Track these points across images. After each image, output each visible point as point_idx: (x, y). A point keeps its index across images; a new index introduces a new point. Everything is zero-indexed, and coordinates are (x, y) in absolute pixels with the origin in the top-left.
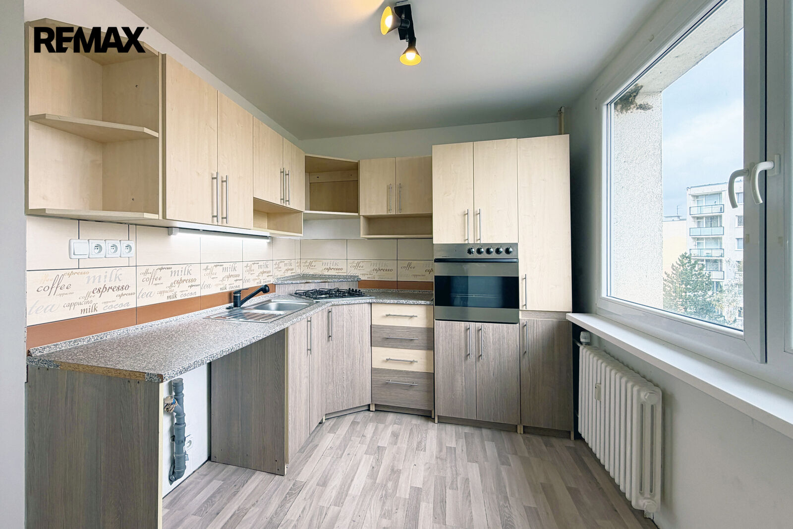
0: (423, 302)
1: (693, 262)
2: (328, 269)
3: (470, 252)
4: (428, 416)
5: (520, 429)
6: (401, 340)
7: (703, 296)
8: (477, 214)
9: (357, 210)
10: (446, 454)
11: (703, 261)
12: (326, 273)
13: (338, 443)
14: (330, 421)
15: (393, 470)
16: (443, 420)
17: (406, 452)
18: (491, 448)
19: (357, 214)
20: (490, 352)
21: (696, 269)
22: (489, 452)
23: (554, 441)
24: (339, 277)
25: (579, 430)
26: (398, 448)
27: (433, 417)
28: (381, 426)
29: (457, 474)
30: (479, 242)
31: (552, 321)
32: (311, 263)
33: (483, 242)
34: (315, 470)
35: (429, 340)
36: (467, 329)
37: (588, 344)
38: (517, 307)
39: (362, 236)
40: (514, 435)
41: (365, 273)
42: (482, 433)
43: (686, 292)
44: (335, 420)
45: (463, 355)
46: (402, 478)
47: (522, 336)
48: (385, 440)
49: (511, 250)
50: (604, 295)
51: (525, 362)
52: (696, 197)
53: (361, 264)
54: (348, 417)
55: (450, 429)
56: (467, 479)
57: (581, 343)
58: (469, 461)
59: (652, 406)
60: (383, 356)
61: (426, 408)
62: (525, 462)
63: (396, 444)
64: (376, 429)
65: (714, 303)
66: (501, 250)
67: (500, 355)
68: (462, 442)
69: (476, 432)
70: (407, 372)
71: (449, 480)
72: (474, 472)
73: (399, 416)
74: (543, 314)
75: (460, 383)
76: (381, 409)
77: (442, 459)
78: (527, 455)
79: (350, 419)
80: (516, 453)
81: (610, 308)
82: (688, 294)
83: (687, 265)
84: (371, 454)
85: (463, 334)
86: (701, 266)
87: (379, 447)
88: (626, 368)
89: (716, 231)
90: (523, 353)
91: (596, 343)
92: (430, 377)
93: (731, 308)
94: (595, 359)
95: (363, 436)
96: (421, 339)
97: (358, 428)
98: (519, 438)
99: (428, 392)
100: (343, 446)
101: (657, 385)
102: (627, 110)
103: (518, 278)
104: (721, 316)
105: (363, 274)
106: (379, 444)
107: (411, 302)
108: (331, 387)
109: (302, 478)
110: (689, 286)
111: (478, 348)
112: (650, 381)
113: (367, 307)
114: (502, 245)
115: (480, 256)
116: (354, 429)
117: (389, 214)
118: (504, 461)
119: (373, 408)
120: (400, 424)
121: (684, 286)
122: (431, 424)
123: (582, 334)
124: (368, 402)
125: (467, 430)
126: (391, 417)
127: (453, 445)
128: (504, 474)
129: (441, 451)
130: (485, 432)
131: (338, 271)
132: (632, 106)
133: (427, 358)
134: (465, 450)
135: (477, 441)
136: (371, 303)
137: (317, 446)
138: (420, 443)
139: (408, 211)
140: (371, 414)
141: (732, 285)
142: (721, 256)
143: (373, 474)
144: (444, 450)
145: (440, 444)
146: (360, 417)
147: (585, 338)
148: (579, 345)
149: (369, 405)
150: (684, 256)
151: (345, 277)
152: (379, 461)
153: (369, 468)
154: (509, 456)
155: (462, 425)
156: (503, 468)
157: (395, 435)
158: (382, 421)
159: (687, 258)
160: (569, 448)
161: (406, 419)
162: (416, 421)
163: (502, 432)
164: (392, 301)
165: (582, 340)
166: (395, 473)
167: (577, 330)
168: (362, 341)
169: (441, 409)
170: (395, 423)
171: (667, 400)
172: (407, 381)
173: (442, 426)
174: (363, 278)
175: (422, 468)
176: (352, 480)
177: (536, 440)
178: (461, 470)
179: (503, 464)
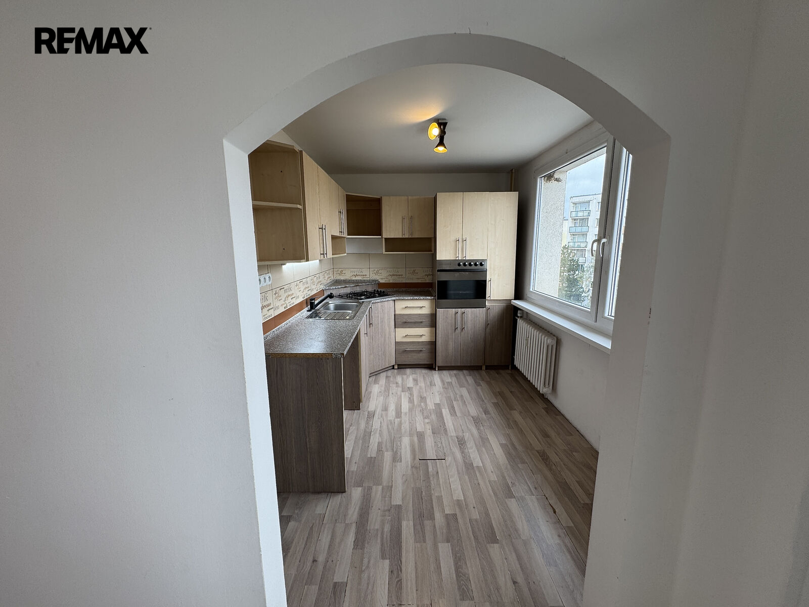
0: (429, 298)
1: (569, 251)
2: (355, 276)
3: (459, 265)
4: (431, 367)
5: (484, 368)
6: (415, 323)
7: (573, 275)
8: (464, 240)
9: (380, 234)
10: (447, 386)
11: (575, 250)
12: (354, 278)
13: (383, 389)
14: (372, 378)
15: (421, 397)
16: (441, 368)
17: (425, 387)
18: (470, 380)
19: (380, 237)
20: (469, 326)
21: (571, 256)
22: (470, 382)
23: (501, 371)
24: (364, 282)
25: (515, 364)
26: (420, 386)
27: (434, 367)
28: (405, 377)
29: (456, 394)
30: (465, 259)
31: (503, 305)
32: (342, 271)
33: (467, 258)
34: (377, 403)
35: (432, 321)
36: (456, 313)
37: (521, 317)
38: (485, 298)
39: (384, 253)
40: (480, 371)
41: (383, 277)
42: (463, 373)
43: (563, 273)
44: (374, 377)
45: (454, 328)
46: (428, 400)
47: (487, 313)
48: (410, 383)
49: (483, 263)
50: (531, 290)
51: (488, 330)
52: (575, 204)
53: (380, 272)
54: (381, 374)
55: (445, 373)
56: (462, 395)
57: (518, 317)
58: (460, 387)
59: (552, 346)
60: (402, 334)
61: (430, 363)
62: (488, 383)
63: (417, 384)
64: (402, 379)
65: (578, 279)
66: (478, 263)
67: (475, 327)
68: (454, 379)
69: (460, 373)
70: (418, 342)
71: (453, 397)
72: (464, 391)
73: (413, 370)
74: (499, 301)
75: (451, 346)
76: (402, 366)
77: (446, 388)
78: (489, 380)
79: (383, 375)
80: (483, 380)
81: (533, 297)
82: (565, 274)
83: (566, 253)
84: (405, 392)
85: (454, 316)
86: (574, 254)
87: (408, 388)
88: (541, 329)
89: (585, 229)
90: (487, 325)
91: (525, 317)
92: (433, 344)
93: (587, 283)
94: (526, 325)
95: (397, 383)
96: (427, 321)
97: (391, 379)
98: (483, 372)
99: (431, 353)
100: (387, 389)
101: (554, 336)
102: (549, 181)
103: (486, 281)
104: (582, 288)
105: (381, 279)
106: (408, 386)
107: (422, 298)
108: (372, 356)
109: (372, 407)
110: (565, 269)
111: (462, 325)
112: (551, 334)
113: (392, 303)
114: (478, 260)
115: (465, 268)
116: (389, 380)
117: (404, 237)
118: (479, 385)
119: (396, 367)
120: (415, 374)
121: (563, 269)
122: (434, 372)
123: (519, 312)
124: (393, 363)
125: (455, 372)
126: (408, 371)
127: (450, 380)
128: (480, 390)
129: (444, 384)
130: (465, 372)
131: (363, 277)
132: (552, 179)
133: (431, 332)
134: (457, 382)
135: (462, 377)
136: (394, 300)
137: (371, 392)
138: (431, 383)
139: (416, 236)
140: (396, 371)
141: (589, 267)
142: (585, 247)
143: (411, 401)
144: (446, 384)
145: (443, 381)
146: (390, 373)
147: (520, 314)
148: (517, 318)
149: (393, 366)
150: (564, 247)
151: (369, 281)
152: (411, 394)
153: (407, 399)
154: (480, 382)
155: (452, 370)
156: (479, 388)
157: (415, 380)
158: (405, 374)
159: (566, 248)
160: (508, 374)
161: (418, 371)
162: (424, 371)
163: (474, 371)
164: (409, 298)
165: (519, 315)
166: (423, 399)
167: (516, 309)
168: (390, 325)
169: (440, 362)
170: (413, 374)
171: (558, 342)
172: (418, 348)
173: (440, 372)
174: (382, 281)
175: (437, 394)
176: (401, 406)
177: (493, 372)
178: (458, 392)
179: (478, 386)
